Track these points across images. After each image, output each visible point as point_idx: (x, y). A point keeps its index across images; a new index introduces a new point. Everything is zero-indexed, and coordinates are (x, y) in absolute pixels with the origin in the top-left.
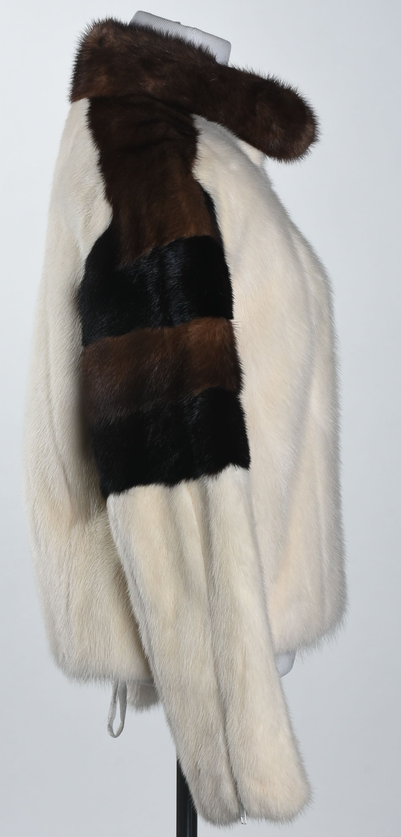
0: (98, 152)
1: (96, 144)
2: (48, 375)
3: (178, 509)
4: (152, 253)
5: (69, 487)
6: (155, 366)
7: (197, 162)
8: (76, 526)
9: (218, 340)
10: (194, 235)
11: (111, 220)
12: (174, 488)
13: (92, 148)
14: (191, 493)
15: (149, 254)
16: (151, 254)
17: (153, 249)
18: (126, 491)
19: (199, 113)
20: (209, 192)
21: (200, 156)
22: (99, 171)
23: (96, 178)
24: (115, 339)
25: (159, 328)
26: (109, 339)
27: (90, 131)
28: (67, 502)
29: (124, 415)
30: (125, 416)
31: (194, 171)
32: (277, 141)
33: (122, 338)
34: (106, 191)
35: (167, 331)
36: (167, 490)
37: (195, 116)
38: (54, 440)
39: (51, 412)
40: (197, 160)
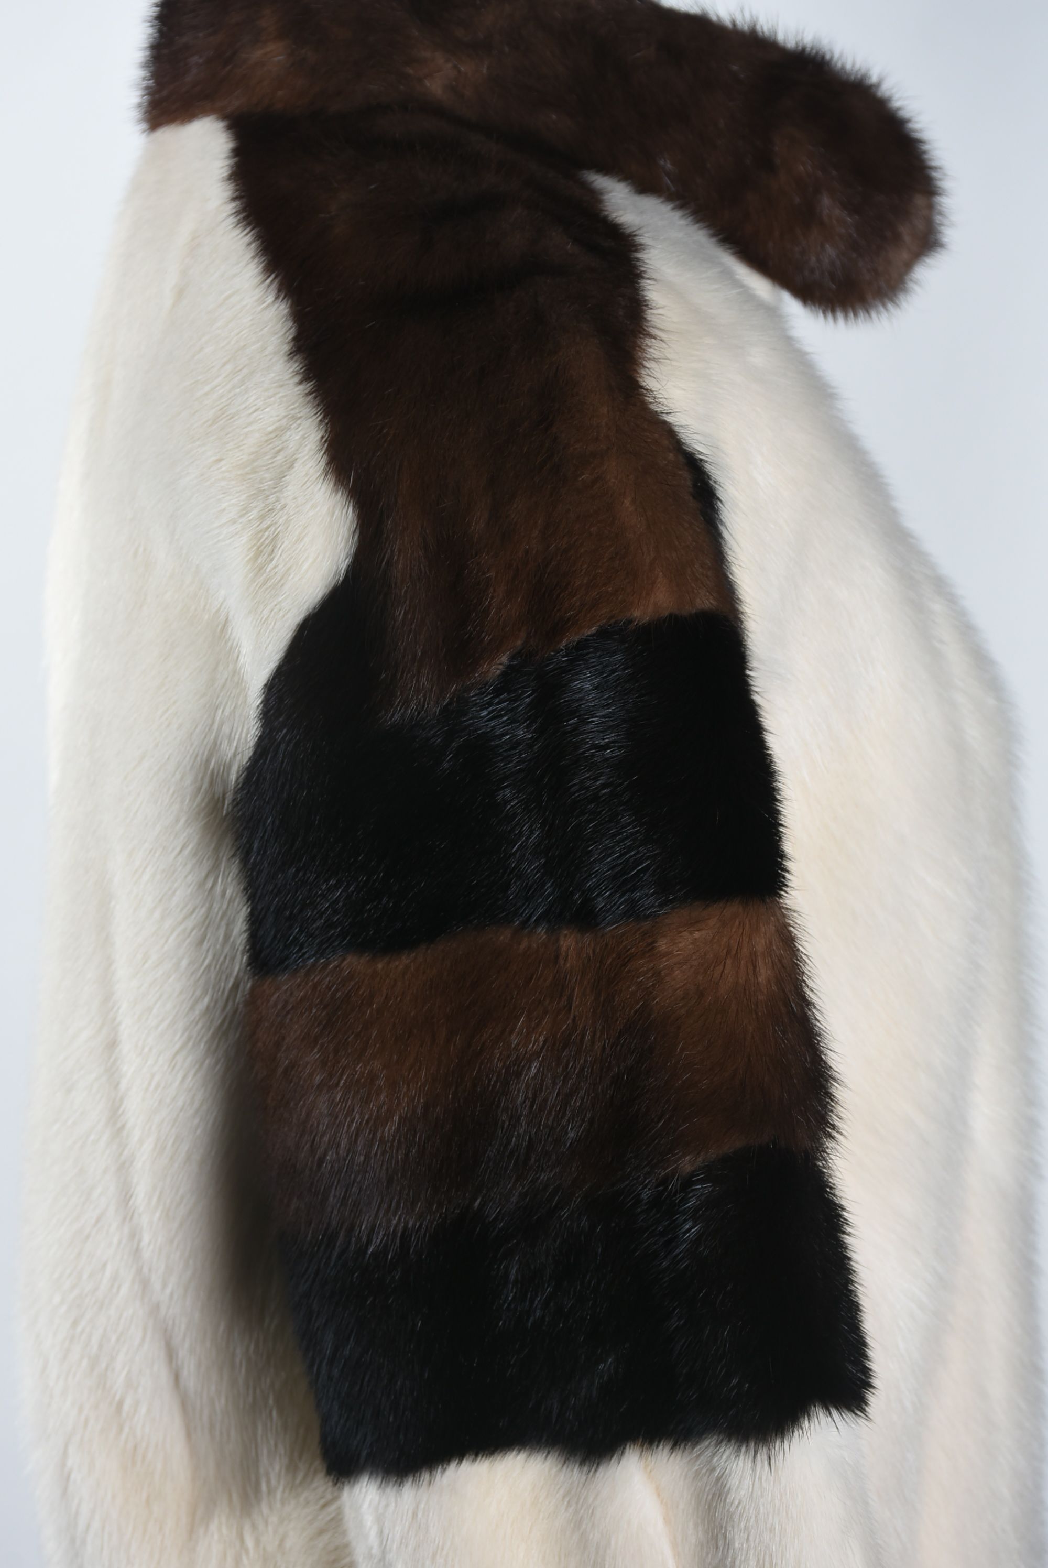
0: (283, 308)
1: (272, 282)
2: (112, 1045)
3: (613, 1543)
4: (509, 674)
5: (185, 1404)
6: (530, 1061)
7: (653, 349)
8: (213, 1527)
9: (762, 979)
10: (666, 613)
11: (353, 550)
12: (601, 1469)
13: (258, 293)
14: (658, 1491)
15: (498, 672)
16: (504, 674)
17: (512, 658)
18: (426, 1476)
19: (606, 169)
20: (702, 453)
21: (659, 326)
22: (297, 379)
23: (285, 399)
24: (380, 966)
25: (541, 931)
26: (354, 963)
27: (247, 234)
28: (178, 1449)
29: (418, 1224)
30: (420, 1227)
31: (648, 382)
32: (830, 251)
33: (403, 961)
34: (327, 450)
35: (569, 941)
36: (573, 1474)
37: (601, 181)
38: (137, 1252)
39: (123, 1167)
40: (653, 340)
